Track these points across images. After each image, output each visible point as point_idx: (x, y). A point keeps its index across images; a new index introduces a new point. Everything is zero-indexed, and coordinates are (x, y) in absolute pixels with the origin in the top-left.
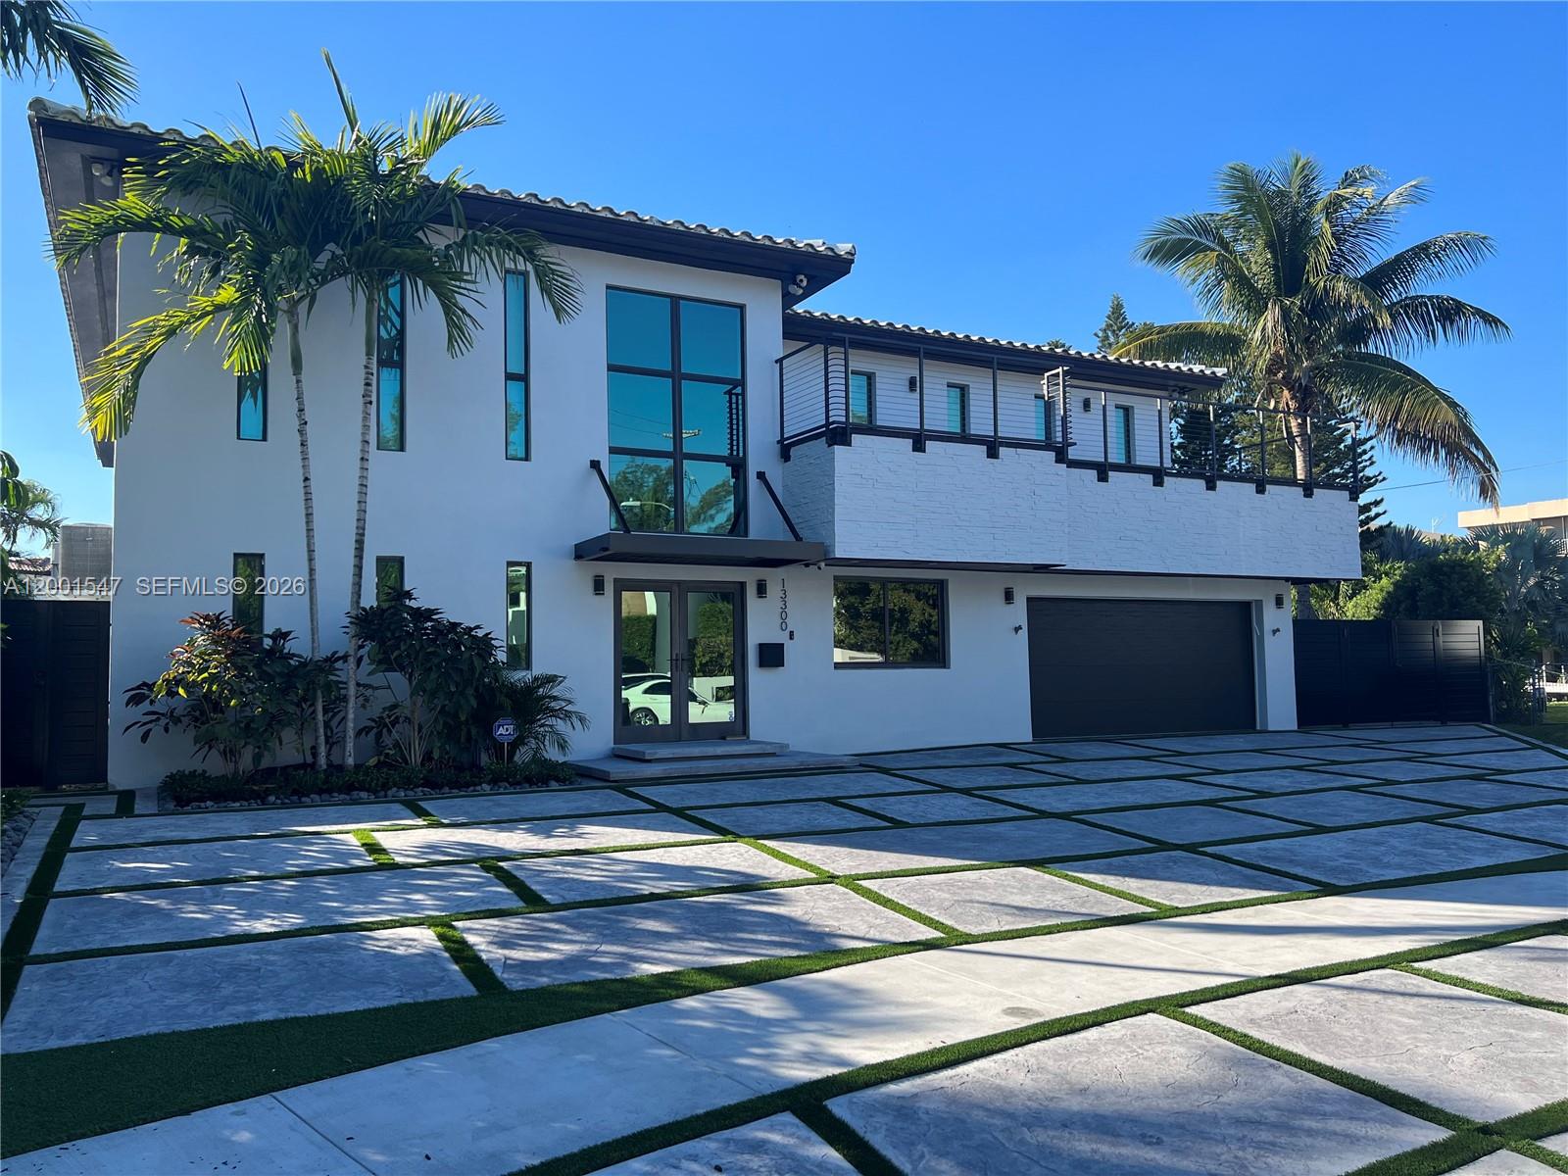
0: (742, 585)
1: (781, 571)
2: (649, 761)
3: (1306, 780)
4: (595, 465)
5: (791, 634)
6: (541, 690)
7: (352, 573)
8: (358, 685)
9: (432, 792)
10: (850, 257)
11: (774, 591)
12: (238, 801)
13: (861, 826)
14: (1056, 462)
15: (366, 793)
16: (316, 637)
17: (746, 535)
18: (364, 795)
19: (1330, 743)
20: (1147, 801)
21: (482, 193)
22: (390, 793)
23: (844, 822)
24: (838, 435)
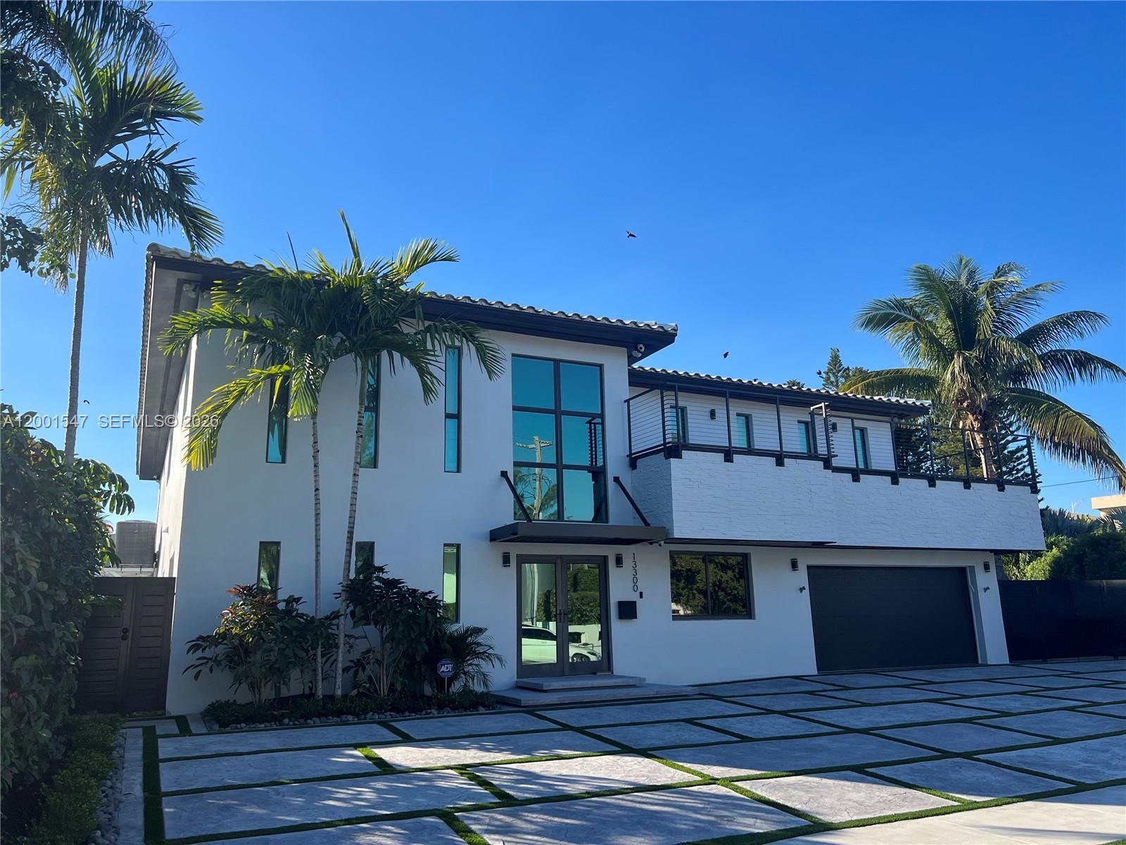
0: (605, 558)
1: (632, 548)
2: (546, 691)
3: (1032, 703)
4: (504, 474)
5: (641, 593)
6: (470, 639)
7: (344, 555)
8: (346, 636)
9: (398, 715)
10: (674, 332)
11: (627, 561)
12: (263, 723)
13: (718, 740)
14: (825, 468)
15: (352, 717)
16: (318, 601)
17: (607, 522)
18: (350, 718)
19: (1037, 674)
20: (920, 720)
21: (434, 297)
22: (369, 716)
23: (704, 738)
24: (673, 451)
